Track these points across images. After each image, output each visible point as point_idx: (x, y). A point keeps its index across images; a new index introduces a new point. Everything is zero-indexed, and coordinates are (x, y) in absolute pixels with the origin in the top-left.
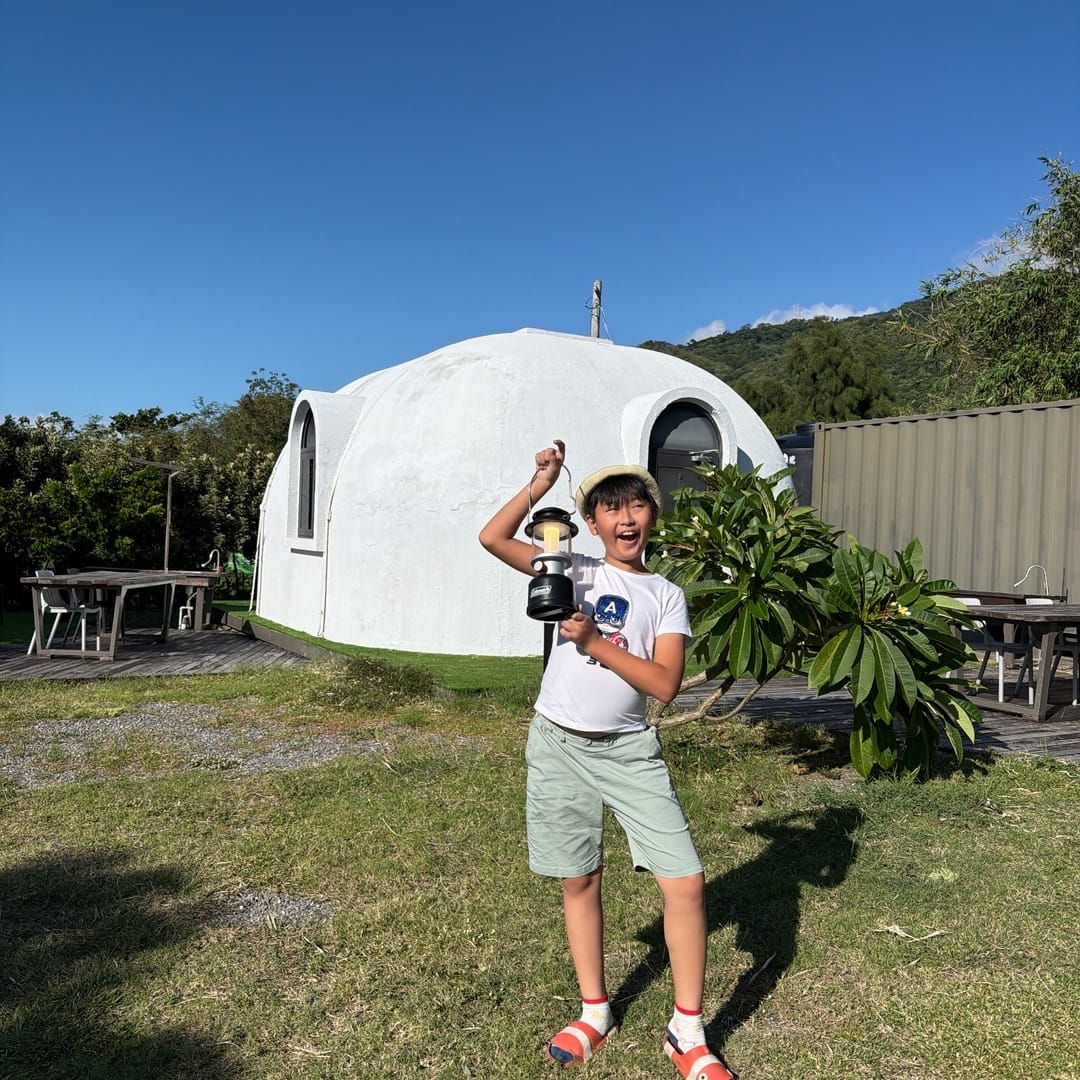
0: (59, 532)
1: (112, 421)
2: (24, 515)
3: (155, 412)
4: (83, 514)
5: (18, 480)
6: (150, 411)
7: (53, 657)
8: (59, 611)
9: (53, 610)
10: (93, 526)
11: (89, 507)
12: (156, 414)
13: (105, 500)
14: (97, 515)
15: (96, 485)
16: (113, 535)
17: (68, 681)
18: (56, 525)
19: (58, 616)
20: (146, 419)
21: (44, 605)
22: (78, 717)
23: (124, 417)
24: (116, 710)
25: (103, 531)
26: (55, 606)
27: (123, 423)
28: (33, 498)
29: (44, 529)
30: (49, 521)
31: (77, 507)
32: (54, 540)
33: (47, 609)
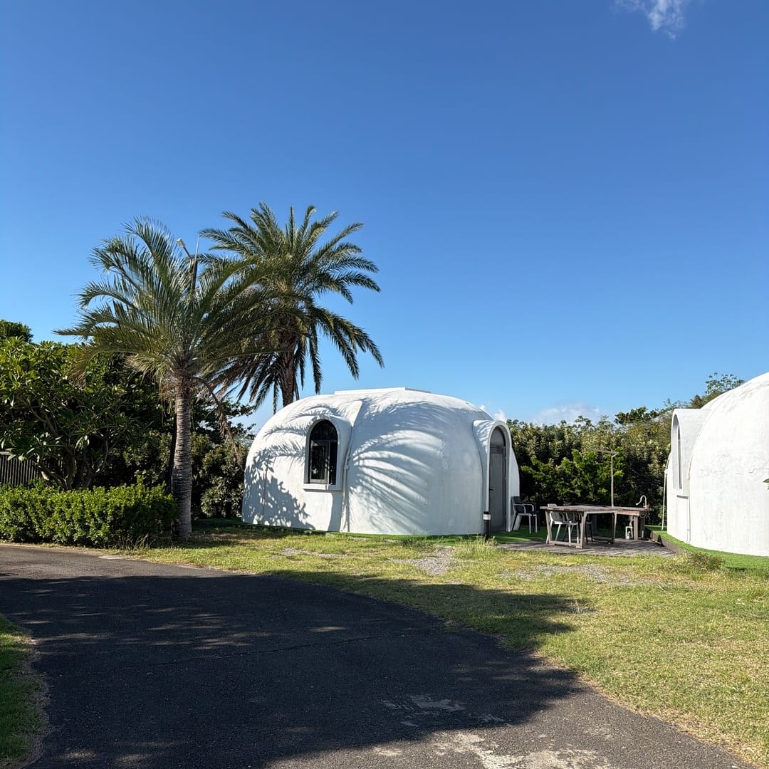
0: (571, 486)
1: (616, 417)
2: (553, 476)
3: (642, 411)
4: (581, 476)
5: (550, 459)
6: (639, 410)
7: (556, 545)
8: (560, 523)
9: (556, 523)
10: (586, 483)
11: (583, 473)
12: (643, 411)
13: (591, 469)
14: (587, 477)
15: (585, 461)
16: (596, 487)
17: (557, 554)
18: (569, 482)
19: (560, 526)
20: (636, 416)
21: (552, 520)
22: (555, 565)
23: (623, 414)
24: (570, 564)
25: (591, 485)
26: (557, 521)
27: (622, 419)
28: (557, 468)
29: (563, 484)
30: (566, 481)
31: (577, 472)
32: (568, 490)
33: (553, 522)
